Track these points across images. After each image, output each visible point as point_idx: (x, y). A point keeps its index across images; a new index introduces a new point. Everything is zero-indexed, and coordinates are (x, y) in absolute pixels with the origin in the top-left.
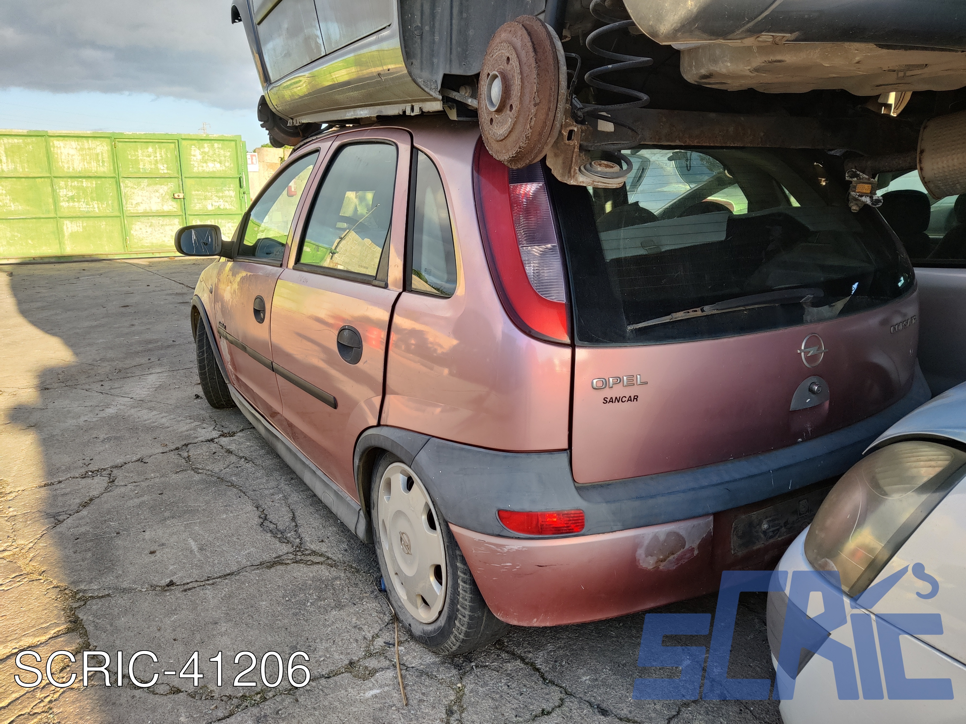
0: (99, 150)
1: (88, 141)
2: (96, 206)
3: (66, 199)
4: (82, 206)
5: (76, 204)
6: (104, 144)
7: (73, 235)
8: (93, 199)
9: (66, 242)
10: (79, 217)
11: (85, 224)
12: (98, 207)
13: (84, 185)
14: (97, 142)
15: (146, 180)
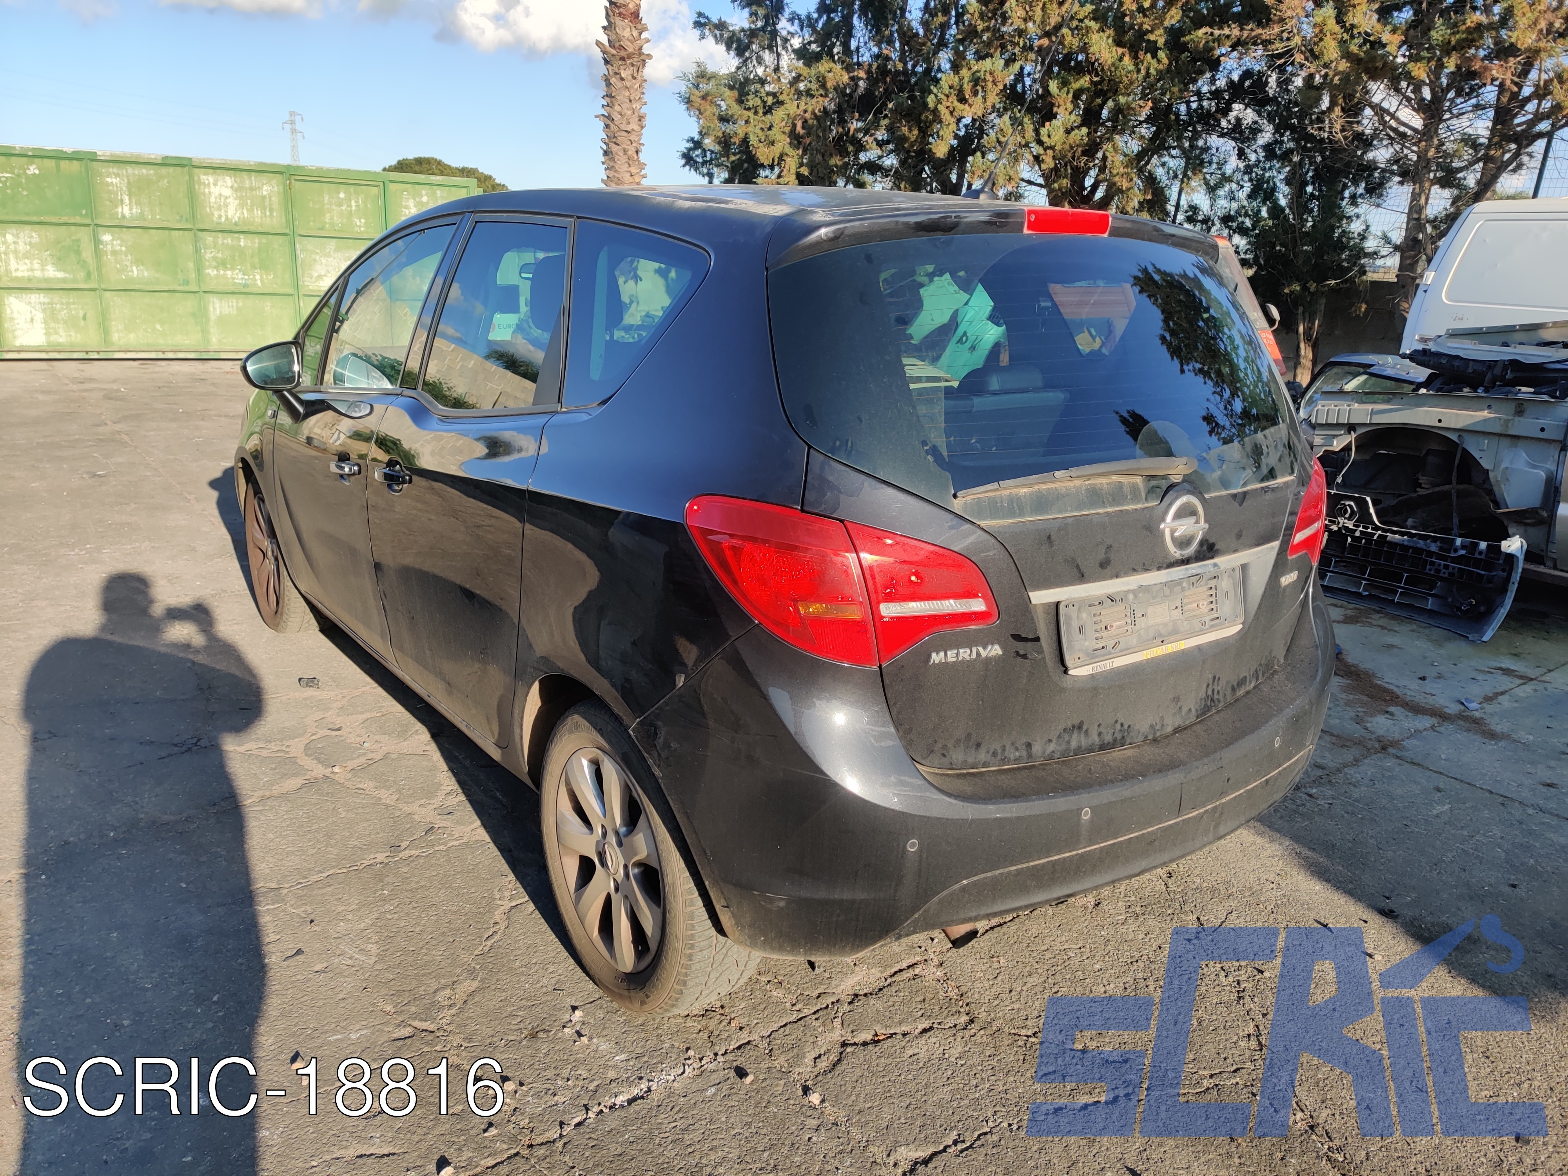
0: (266, 190)
1: (250, 177)
2: (258, 277)
3: (215, 264)
4: (236, 276)
5: (229, 273)
6: (274, 182)
7: (222, 320)
8: (254, 267)
9: (212, 330)
10: (233, 293)
11: (240, 304)
12: (262, 280)
13: (242, 244)
14: (264, 178)
15: (334, 240)
